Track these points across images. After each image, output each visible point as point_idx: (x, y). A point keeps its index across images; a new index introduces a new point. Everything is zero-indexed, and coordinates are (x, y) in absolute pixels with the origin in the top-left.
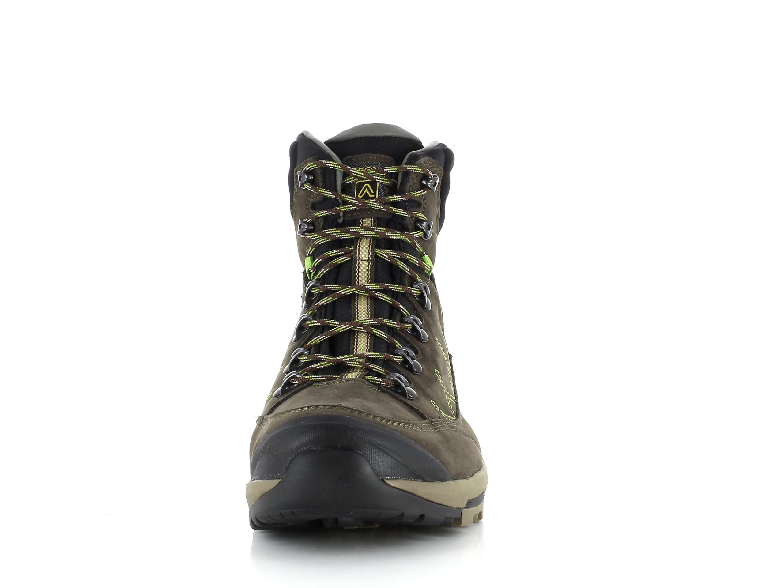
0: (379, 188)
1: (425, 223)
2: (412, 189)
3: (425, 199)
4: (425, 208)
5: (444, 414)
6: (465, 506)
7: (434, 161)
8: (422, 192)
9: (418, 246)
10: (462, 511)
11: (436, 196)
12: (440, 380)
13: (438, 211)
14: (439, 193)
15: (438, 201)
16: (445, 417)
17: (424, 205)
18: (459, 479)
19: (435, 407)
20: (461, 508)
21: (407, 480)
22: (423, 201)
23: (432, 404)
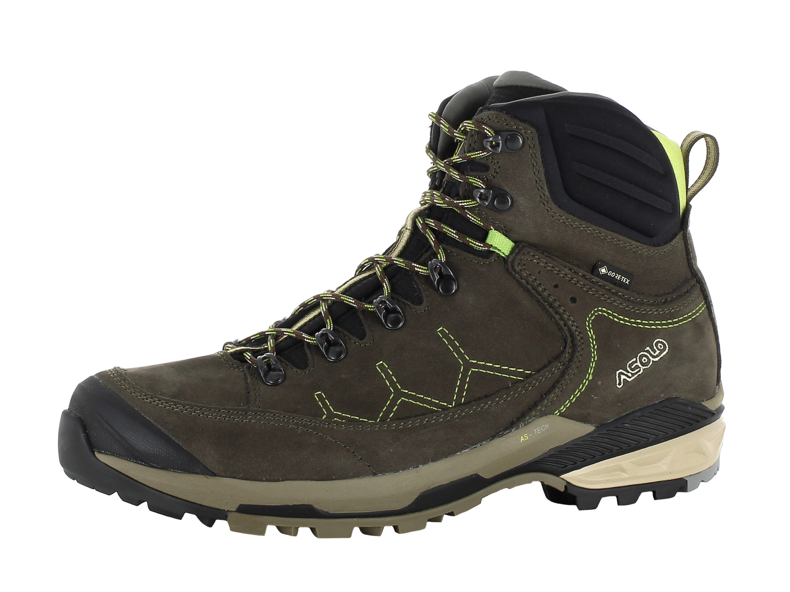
1: (482, 190)
2: (473, 148)
3: (497, 162)
4: (497, 173)
5: (333, 411)
6: (236, 509)
7: (507, 116)
8: (480, 153)
9: (473, 219)
10: (227, 514)
11: (527, 159)
12: (384, 375)
13: (538, 178)
14: (535, 156)
15: (534, 166)
16: (325, 414)
17: (495, 169)
18: (235, 478)
19: (318, 400)
20: (226, 510)
21: (123, 459)
22: (494, 164)
23: (316, 396)
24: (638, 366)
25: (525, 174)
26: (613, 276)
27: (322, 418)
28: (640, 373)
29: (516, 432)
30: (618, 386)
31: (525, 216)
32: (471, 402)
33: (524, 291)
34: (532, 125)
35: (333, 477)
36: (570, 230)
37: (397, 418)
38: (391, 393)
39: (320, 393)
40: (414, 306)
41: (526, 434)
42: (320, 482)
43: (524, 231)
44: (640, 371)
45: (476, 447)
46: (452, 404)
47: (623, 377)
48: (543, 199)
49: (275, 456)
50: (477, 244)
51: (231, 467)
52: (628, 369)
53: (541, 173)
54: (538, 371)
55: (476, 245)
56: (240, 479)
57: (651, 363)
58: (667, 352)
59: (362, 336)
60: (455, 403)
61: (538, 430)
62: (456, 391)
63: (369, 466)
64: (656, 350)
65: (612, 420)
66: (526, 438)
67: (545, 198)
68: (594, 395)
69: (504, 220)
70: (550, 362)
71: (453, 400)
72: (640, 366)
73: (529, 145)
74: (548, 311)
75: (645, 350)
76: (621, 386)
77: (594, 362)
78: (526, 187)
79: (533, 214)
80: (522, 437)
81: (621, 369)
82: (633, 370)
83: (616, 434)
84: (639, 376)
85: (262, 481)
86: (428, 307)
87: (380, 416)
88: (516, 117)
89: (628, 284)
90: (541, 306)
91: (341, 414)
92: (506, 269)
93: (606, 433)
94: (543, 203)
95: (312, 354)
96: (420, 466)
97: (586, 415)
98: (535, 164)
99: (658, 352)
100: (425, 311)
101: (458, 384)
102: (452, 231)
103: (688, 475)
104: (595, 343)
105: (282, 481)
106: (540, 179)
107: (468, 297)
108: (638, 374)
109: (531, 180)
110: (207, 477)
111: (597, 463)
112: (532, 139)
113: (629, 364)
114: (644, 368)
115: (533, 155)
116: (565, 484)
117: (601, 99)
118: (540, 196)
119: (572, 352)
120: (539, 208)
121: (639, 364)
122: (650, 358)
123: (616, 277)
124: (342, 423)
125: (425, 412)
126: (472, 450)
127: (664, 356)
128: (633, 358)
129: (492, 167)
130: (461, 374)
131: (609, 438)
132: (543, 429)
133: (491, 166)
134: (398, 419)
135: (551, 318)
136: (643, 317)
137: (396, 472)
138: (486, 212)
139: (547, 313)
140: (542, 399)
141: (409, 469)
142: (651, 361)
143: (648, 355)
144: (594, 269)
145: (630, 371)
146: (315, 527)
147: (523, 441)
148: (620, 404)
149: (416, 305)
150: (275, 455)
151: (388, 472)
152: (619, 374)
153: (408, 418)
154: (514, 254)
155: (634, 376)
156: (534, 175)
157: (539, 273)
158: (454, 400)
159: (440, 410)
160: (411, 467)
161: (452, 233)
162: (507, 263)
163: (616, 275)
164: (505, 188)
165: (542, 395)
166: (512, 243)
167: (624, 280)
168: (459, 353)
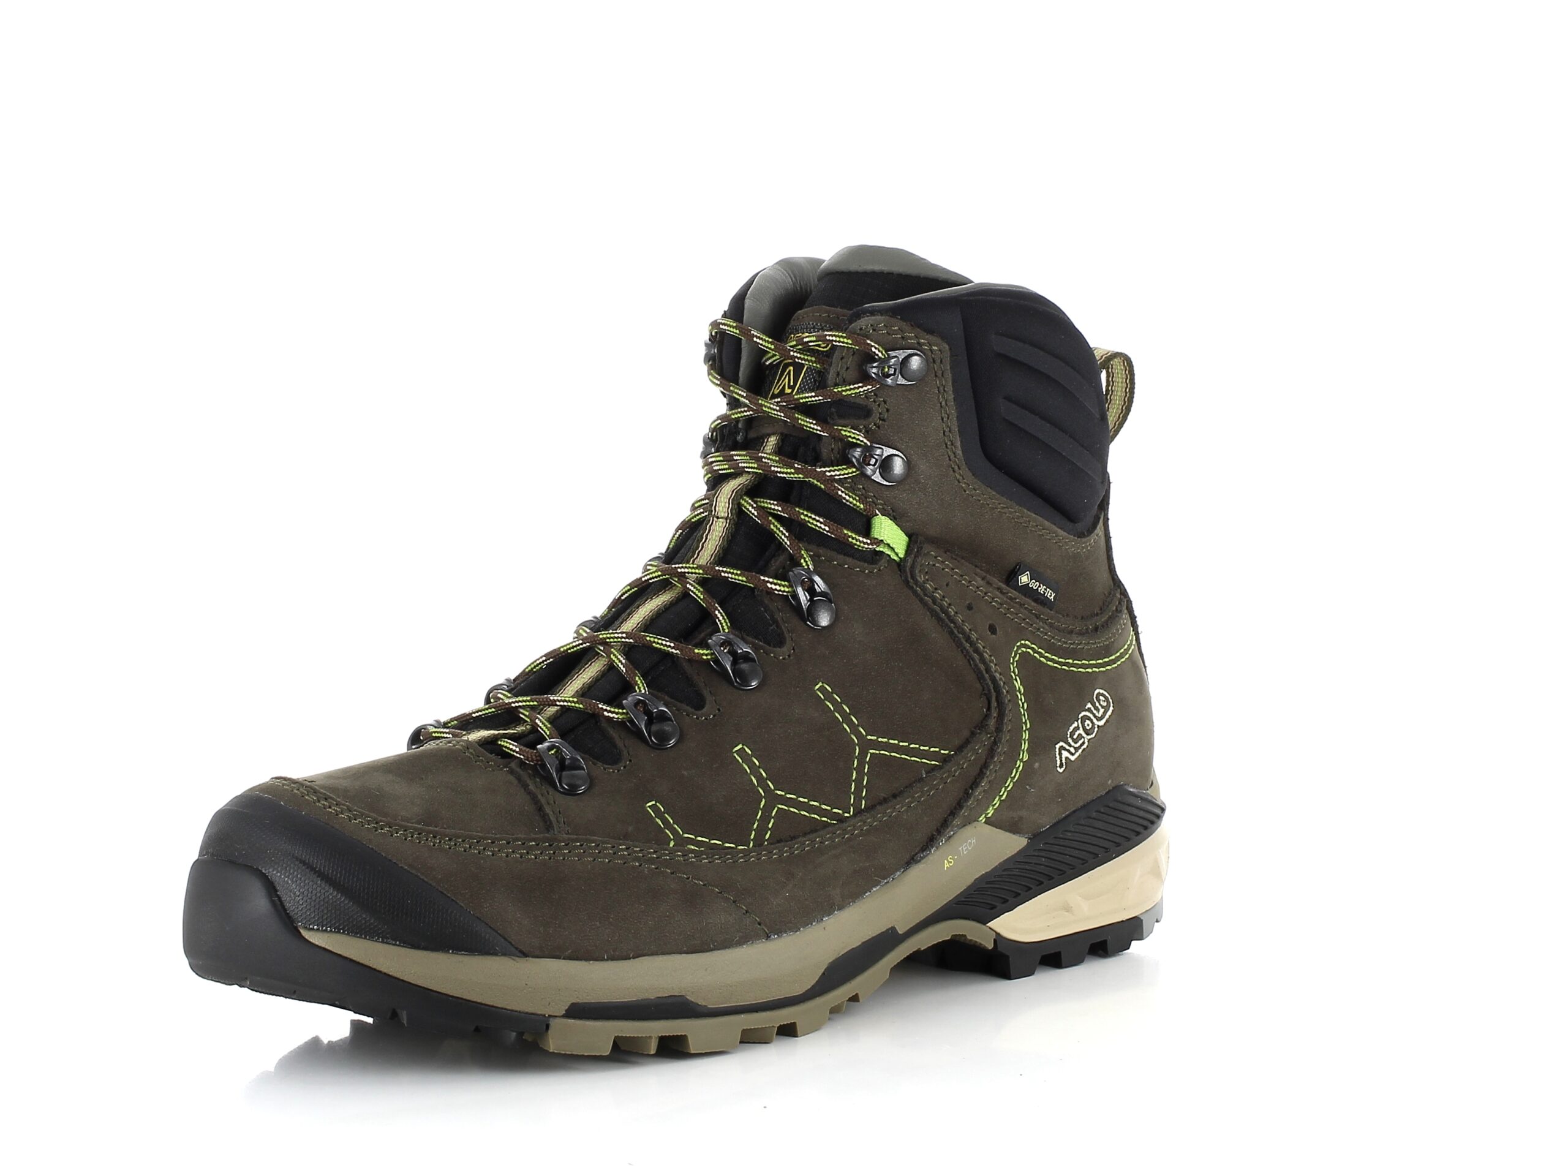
0: (805, 374)
1: (858, 450)
2: (842, 379)
3: (883, 401)
4: (884, 420)
5: (681, 833)
6: (564, 1012)
7: (905, 324)
8: (859, 387)
9: (847, 498)
10: (549, 1021)
11: (932, 396)
12: (748, 768)
13: (948, 426)
14: (944, 390)
15: (941, 406)
16: (672, 840)
17: (880, 414)
18: (558, 957)
19: (654, 816)
20: (547, 1015)
21: (358, 937)
22: (879, 405)
23: (648, 809)
24: (1081, 735)
25: (928, 420)
26: (1036, 588)
27: (669, 845)
28: (1085, 746)
29: (938, 853)
30: (1058, 769)
31: (927, 492)
32: (875, 806)
33: (932, 617)
34: (944, 337)
35: (710, 945)
36: (987, 512)
37: (776, 840)
38: (761, 797)
39: (653, 805)
40: (770, 648)
41: (951, 857)
42: (693, 955)
43: (924, 516)
44: (1083, 743)
45: (888, 882)
46: (850, 811)
47: (1065, 754)
48: (953, 462)
49: (620, 915)
50: (861, 539)
51: (552, 939)
52: (1070, 740)
53: (953, 418)
54: (960, 749)
55: (858, 541)
56: (567, 959)
57: (1096, 729)
58: (1113, 711)
59: (698, 703)
60: (853, 809)
61: (964, 849)
62: (853, 790)
63: (759, 924)
64: (1100, 707)
65: (1048, 827)
66: (951, 862)
67: (957, 460)
68: (1030, 786)
69: (895, 498)
70: (973, 734)
71: (849, 805)
72: (1084, 735)
73: (936, 372)
74: (965, 648)
75: (1086, 708)
76: (1062, 769)
77: (1027, 732)
78: (930, 442)
79: (939, 488)
80: (946, 861)
81: (1062, 741)
82: (1076, 742)
83: (1055, 850)
84: (1084, 752)
85: (603, 960)
86: (793, 649)
87: (752, 837)
88: (919, 326)
89: (1052, 600)
90: (954, 640)
91: (693, 837)
92: (904, 581)
93: (1044, 848)
94: (953, 468)
95: (621, 738)
96: (824, 919)
97: (1016, 819)
98: (943, 403)
99: (1102, 710)
100: (789, 656)
101: (854, 778)
102: (817, 518)
103: (1144, 911)
104: (1023, 701)
105: (634, 958)
106: (950, 429)
107: (853, 630)
108: (1083, 748)
109: (937, 430)
110: (513, 960)
111: (1033, 899)
112: (941, 361)
113: (1071, 733)
114: (1089, 737)
115: (941, 388)
116: (994, 936)
117: (1020, 292)
118: (949, 457)
119: (999, 716)
120: (947, 477)
121: (1081, 731)
122: (1095, 720)
123: (1039, 589)
124: (702, 853)
125: (816, 828)
126: (885, 887)
127: (1110, 716)
128: (1073, 723)
129: (876, 411)
130: (856, 761)
131: (1048, 856)
132: (970, 847)
133: (874, 408)
134: (779, 841)
135: (969, 661)
136: (1074, 654)
137: (796, 932)
138: (865, 486)
139: (963, 652)
140: (967, 795)
141: (812, 924)
142: (1096, 726)
143: (1091, 716)
144: (1011, 577)
145: (1073, 744)
146: (687, 1034)
147: (947, 867)
148: (1060, 800)
149: (774, 647)
150: (619, 913)
151: (786, 932)
152: (1059, 749)
153: (793, 838)
154: (913, 556)
155: (1078, 751)
156: (941, 421)
157: (947, 585)
158: (852, 805)
159: (835, 822)
160: (815, 922)
161: (817, 522)
162: (905, 571)
163: (1040, 586)
164: (898, 444)
165: (966, 789)
166: (905, 536)
167: (1049, 594)
168: (850, 723)
